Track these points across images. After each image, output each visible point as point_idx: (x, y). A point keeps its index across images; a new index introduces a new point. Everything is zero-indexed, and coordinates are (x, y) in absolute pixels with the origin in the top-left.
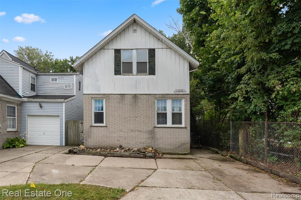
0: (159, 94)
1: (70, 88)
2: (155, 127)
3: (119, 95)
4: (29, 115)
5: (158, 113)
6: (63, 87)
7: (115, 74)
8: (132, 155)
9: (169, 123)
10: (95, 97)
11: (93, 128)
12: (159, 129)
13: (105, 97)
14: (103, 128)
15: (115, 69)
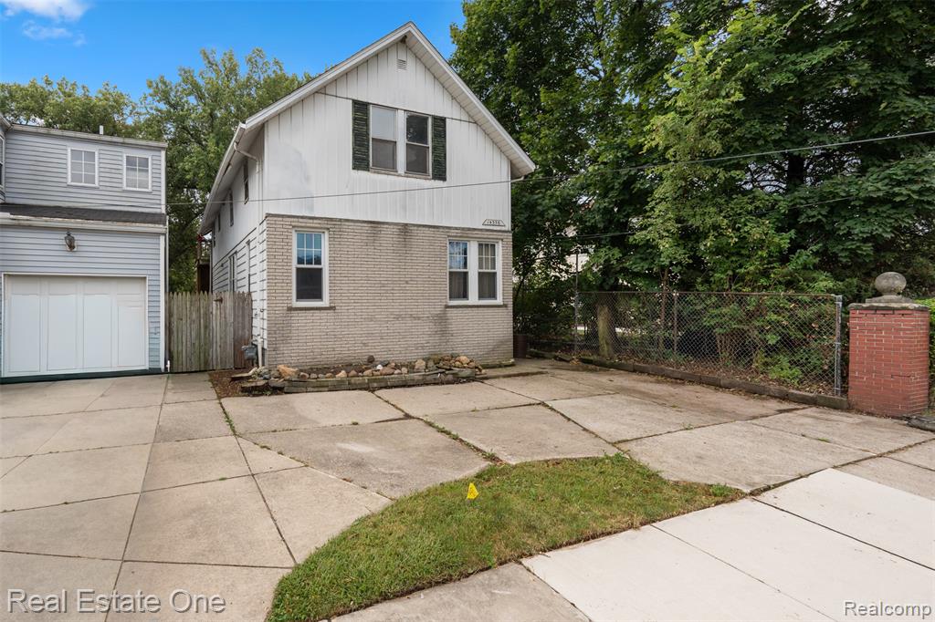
0: (456, 228)
1: (147, 188)
2: (447, 307)
3: (365, 225)
4: (9, 275)
5: (451, 273)
6: (120, 185)
7: (355, 167)
8: (428, 378)
9: (473, 297)
10: (303, 225)
11: (295, 313)
12: (455, 311)
13: (329, 226)
14: (324, 314)
15: (354, 153)
